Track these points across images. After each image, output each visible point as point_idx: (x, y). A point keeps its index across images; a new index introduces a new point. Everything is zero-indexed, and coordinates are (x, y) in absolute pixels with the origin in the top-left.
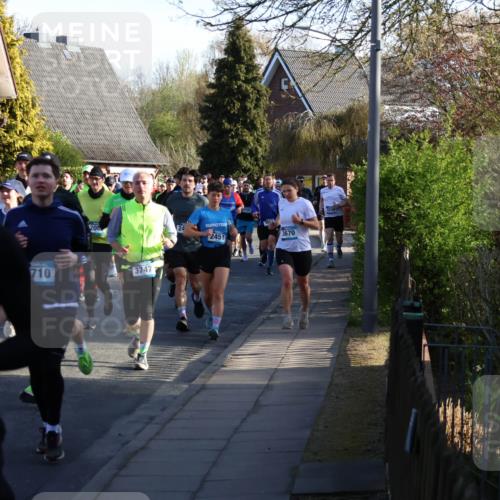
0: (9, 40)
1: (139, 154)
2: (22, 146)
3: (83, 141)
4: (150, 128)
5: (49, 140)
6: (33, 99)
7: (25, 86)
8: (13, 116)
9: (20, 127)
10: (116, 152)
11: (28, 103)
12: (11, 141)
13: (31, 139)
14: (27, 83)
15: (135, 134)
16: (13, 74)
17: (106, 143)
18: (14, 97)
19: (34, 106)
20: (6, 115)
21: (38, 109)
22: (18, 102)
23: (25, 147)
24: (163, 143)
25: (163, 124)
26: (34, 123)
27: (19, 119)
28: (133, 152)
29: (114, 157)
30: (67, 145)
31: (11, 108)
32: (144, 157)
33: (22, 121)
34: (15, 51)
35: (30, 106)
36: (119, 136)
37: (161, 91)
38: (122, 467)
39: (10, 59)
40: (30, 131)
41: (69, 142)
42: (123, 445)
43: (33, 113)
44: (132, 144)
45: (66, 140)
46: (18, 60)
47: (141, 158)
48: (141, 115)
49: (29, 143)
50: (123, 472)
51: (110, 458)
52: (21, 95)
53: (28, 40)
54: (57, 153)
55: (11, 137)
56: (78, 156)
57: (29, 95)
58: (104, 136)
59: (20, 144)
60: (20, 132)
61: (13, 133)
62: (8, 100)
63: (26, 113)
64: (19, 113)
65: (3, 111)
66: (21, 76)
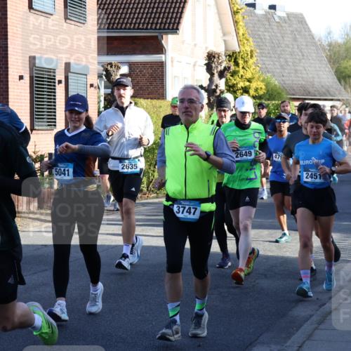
0: (235, 9)
1: (328, 91)
2: (243, 86)
3: (287, 82)
4: (336, 72)
5: (263, 81)
6: (251, 51)
7: (246, 42)
8: (237, 64)
9: (241, 72)
10: (311, 89)
11: (247, 54)
12: (235, 82)
13: (249, 81)
14: (247, 40)
15: (324, 76)
16: (237, 34)
17: (304, 83)
18: (238, 50)
19: (252, 56)
20: (232, 63)
21: (255, 59)
22: (241, 54)
23: (245, 87)
24: (346, 82)
25: (346, 68)
26: (252, 69)
27: (241, 66)
28: (324, 90)
29: (309, 93)
30: (275, 85)
31: (235, 59)
32: (332, 93)
33: (243, 68)
34: (239, 17)
35: (249, 56)
36: (313, 78)
37: (345, 44)
38: (321, 322)
39: (236, 23)
40: (249, 75)
41: (276, 83)
42: (320, 307)
43: (251, 62)
44: (323, 84)
45: (275, 82)
46: (241, 23)
47: (330, 94)
48: (330, 62)
49: (247, 84)
50: (322, 327)
51: (311, 316)
52: (242, 49)
53: (248, 8)
54: (268, 91)
55: (235, 80)
56: (283, 93)
57: (248, 49)
58: (302, 78)
59: (241, 85)
60: (242, 76)
61: (236, 77)
62: (233, 53)
63: (246, 62)
64: (241, 62)
65: (229, 61)
66: (243, 35)
